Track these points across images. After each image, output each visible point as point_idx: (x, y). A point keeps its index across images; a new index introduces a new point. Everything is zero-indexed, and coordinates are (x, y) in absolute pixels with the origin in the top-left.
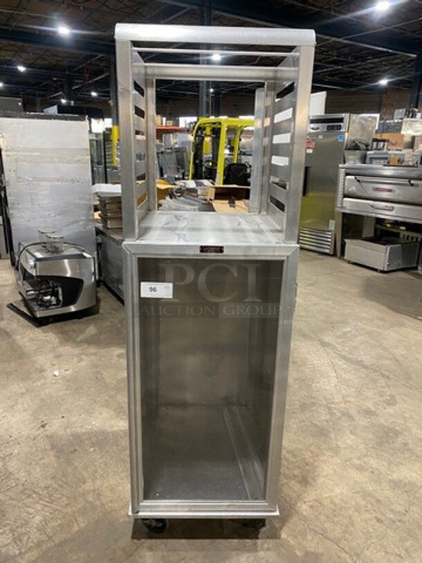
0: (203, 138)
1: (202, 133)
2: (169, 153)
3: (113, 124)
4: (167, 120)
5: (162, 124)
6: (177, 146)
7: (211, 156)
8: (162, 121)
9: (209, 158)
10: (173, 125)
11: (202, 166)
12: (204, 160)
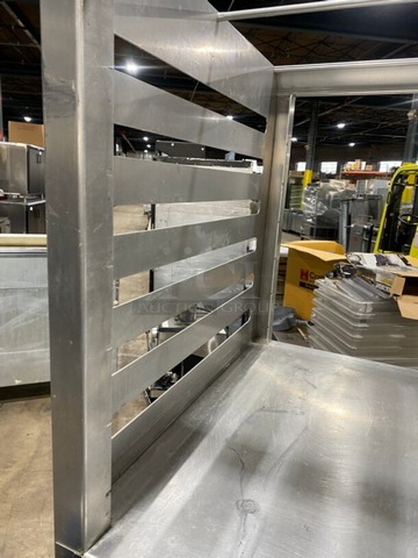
0: (404, 187)
1: (402, 182)
2: (361, 200)
3: (307, 168)
4: (367, 164)
5: (360, 168)
6: (372, 193)
7: (412, 206)
8: (361, 165)
9: (409, 209)
10: (373, 170)
11: (397, 220)
12: (401, 212)
